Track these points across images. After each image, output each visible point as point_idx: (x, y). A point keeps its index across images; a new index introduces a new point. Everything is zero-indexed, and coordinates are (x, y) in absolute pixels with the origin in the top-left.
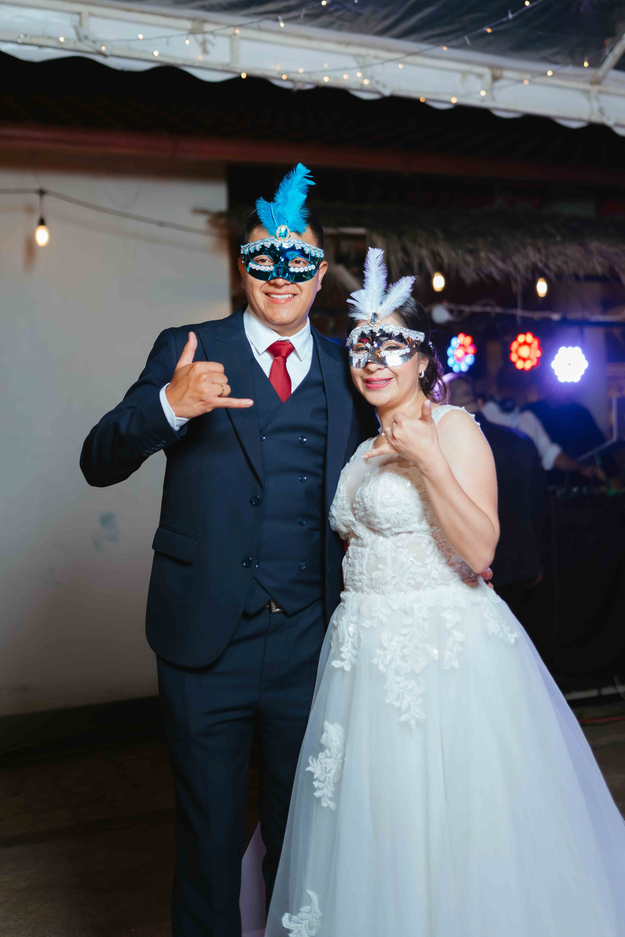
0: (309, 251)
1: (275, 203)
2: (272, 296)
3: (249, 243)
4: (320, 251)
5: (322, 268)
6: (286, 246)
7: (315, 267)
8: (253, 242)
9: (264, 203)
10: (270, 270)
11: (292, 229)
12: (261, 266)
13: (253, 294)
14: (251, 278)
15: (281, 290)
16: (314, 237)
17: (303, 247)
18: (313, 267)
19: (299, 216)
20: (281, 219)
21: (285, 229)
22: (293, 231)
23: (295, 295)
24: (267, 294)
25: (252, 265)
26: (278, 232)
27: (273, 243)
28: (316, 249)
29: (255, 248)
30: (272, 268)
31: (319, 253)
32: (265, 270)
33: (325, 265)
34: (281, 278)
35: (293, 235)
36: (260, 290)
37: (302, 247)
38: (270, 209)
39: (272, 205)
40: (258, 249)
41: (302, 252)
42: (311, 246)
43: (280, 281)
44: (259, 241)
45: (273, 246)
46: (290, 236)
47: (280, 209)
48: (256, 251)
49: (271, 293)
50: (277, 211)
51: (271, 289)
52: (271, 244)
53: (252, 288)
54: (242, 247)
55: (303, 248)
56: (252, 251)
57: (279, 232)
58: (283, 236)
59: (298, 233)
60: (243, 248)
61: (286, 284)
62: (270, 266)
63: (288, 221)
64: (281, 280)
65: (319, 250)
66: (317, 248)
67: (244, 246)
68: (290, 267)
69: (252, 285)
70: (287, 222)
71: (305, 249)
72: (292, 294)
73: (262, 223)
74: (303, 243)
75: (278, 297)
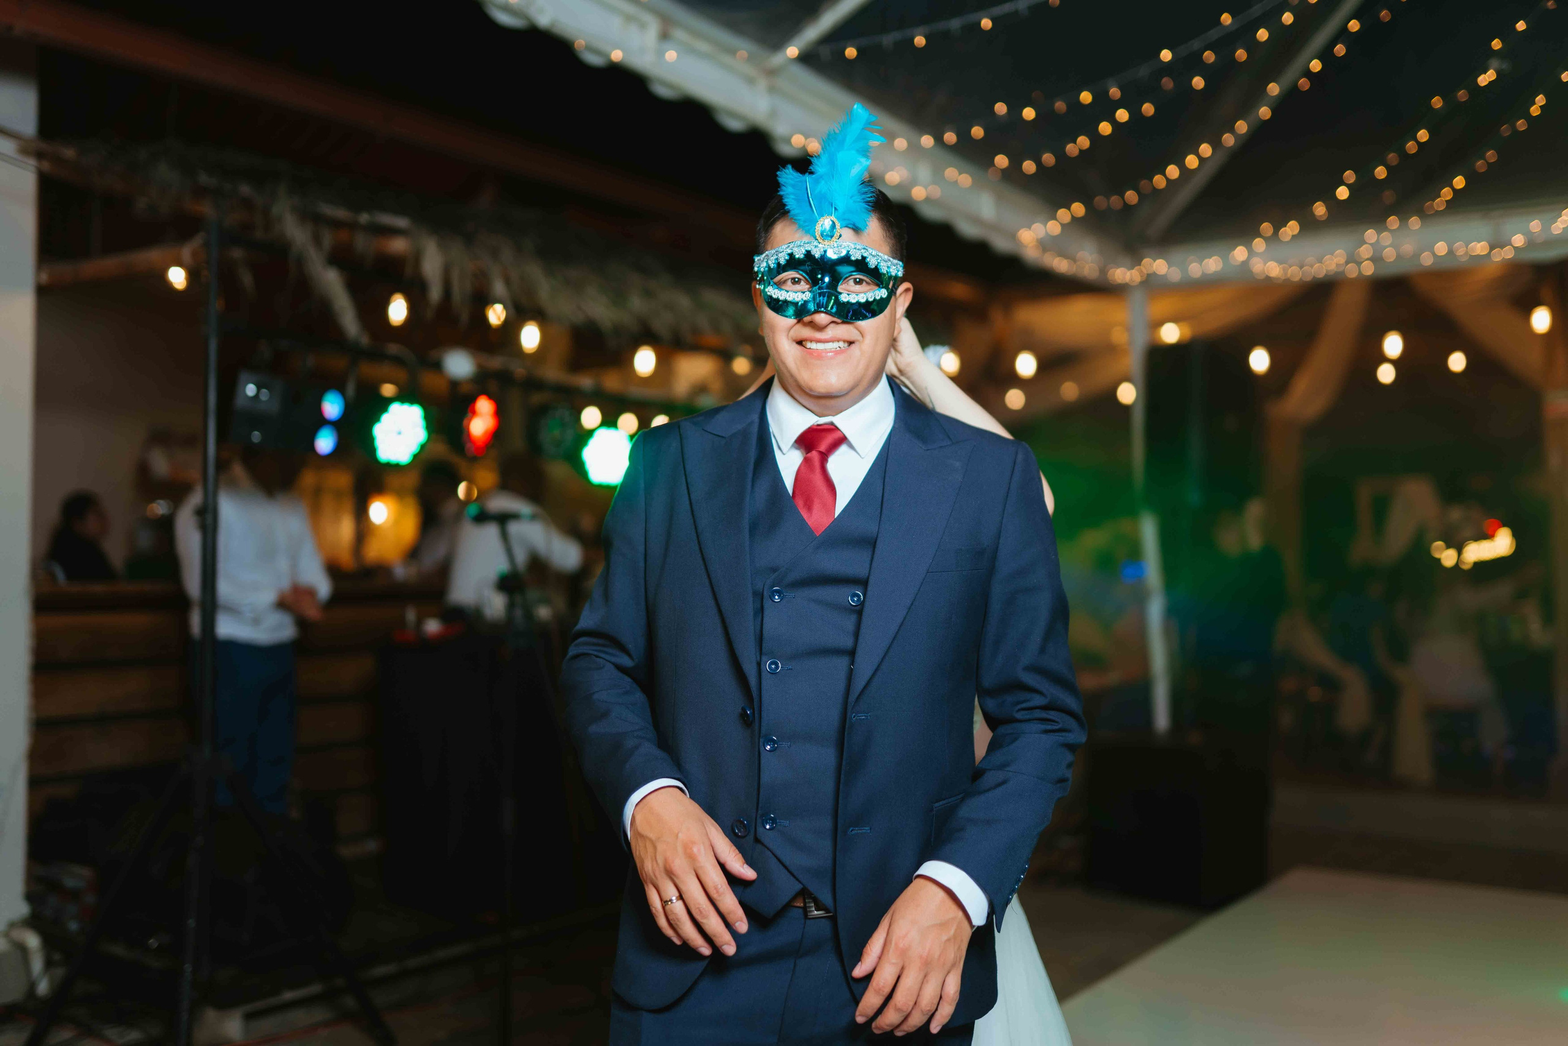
0: (877, 263)
1: (814, 176)
2: (809, 345)
3: (767, 250)
4: (897, 264)
5: (903, 296)
6: (832, 255)
7: (886, 294)
8: (774, 249)
9: (792, 175)
10: (805, 299)
11: (845, 223)
12: (788, 292)
13: (774, 345)
14: (770, 314)
15: (823, 333)
16: (885, 235)
17: (865, 255)
18: (883, 293)
19: (858, 198)
20: (827, 205)
21: (831, 223)
22: (846, 227)
23: (851, 343)
24: (800, 343)
25: (773, 292)
26: (818, 228)
27: (810, 249)
28: (889, 260)
29: (777, 259)
30: (807, 296)
31: (894, 268)
32: (794, 299)
33: (907, 290)
34: (822, 312)
35: (847, 233)
36: (788, 335)
37: (862, 256)
38: (805, 187)
39: (807, 178)
40: (782, 262)
41: (861, 265)
42: (880, 254)
43: (822, 318)
44: (784, 247)
45: (808, 254)
46: (840, 236)
47: (822, 187)
48: (779, 264)
49: (806, 340)
50: (817, 191)
51: (805, 332)
52: (806, 251)
53: (773, 332)
54: (756, 260)
55: (864, 258)
56: (773, 265)
57: (820, 229)
58: (827, 236)
59: (857, 230)
60: (758, 260)
61: (833, 322)
62: (804, 293)
63: (838, 208)
64: (823, 315)
65: (896, 261)
66: (891, 259)
67: (759, 258)
68: (840, 293)
69: (772, 328)
70: (835, 209)
71: (868, 260)
72: (844, 341)
73: (788, 212)
74: (864, 249)
75: (820, 346)
